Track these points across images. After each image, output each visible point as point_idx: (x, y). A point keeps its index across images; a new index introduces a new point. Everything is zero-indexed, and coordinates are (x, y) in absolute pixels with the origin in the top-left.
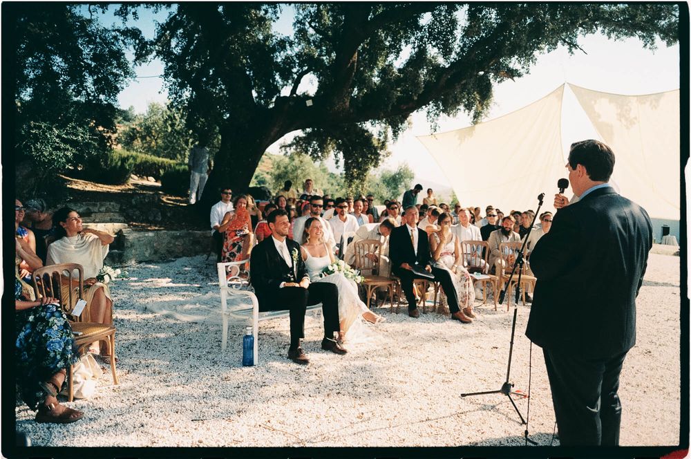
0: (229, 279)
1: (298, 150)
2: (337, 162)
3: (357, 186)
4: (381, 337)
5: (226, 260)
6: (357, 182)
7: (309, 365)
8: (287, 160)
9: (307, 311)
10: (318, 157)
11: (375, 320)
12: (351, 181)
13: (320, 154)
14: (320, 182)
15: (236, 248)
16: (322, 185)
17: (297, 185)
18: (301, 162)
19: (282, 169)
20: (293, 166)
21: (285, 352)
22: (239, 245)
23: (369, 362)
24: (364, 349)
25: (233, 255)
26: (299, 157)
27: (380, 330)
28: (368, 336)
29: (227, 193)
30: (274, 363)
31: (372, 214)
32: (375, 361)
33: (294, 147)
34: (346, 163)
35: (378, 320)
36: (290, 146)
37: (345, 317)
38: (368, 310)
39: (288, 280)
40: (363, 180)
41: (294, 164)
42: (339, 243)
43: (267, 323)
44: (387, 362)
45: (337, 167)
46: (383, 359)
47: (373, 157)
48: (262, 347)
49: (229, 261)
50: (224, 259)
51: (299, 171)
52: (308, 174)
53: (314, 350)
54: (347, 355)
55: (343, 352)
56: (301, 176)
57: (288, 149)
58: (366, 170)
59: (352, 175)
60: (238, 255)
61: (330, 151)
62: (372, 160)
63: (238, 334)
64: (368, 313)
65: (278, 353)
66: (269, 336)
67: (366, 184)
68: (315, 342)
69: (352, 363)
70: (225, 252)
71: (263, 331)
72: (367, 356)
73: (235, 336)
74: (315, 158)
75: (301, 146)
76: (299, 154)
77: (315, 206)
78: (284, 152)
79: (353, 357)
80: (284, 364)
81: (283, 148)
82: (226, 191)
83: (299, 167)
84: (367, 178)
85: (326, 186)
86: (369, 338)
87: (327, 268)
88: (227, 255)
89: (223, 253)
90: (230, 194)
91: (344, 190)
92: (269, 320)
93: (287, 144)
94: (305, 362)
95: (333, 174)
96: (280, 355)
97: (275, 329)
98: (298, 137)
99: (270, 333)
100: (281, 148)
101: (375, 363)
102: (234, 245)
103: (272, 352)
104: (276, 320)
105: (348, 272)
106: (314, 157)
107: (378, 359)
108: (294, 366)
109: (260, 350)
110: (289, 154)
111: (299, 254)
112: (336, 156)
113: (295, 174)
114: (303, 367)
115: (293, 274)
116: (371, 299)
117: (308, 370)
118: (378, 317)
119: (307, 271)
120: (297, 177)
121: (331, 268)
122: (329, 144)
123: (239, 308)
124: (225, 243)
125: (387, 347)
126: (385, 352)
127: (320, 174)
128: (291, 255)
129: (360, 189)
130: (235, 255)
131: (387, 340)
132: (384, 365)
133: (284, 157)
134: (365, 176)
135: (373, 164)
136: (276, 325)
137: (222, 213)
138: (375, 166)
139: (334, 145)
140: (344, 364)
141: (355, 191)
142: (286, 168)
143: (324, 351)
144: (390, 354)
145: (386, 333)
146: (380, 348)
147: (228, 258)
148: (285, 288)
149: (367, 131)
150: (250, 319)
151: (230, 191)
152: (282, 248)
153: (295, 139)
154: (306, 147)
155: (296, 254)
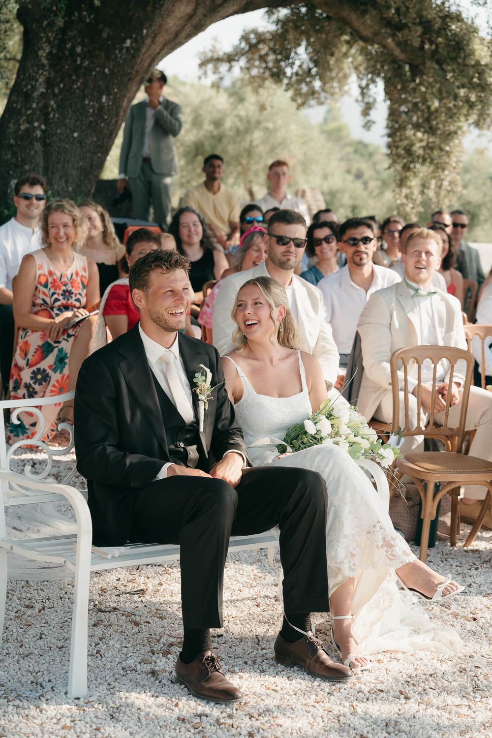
0: (15, 446)
1: (255, 72)
2: (367, 109)
3: (424, 186)
4: (453, 635)
5: (22, 391)
6: (423, 170)
7: (236, 705)
8: (222, 101)
9: (231, 550)
10: (313, 93)
11: (433, 587)
12: (406, 168)
13: (317, 84)
14: (316, 169)
15: (51, 359)
16: (325, 177)
17: (251, 176)
18: (262, 108)
19: (208, 127)
20: (241, 119)
21: (168, 664)
22: (61, 350)
23: (411, 707)
24: (400, 668)
25: (42, 377)
26: (256, 91)
27: (456, 616)
28: (416, 632)
29: (27, 197)
30: (134, 695)
31: (461, 268)
32: (429, 704)
33: (243, 62)
34: (393, 114)
35: (440, 589)
36: (230, 59)
37: (347, 573)
38: (413, 558)
39: (182, 458)
40: (439, 167)
41: (242, 113)
42: (348, 350)
43: (124, 575)
44: (464, 710)
45: (367, 126)
46: (453, 700)
47: (473, 98)
48: (102, 647)
49: (32, 394)
50: (16, 388)
51: (257, 135)
52: (283, 144)
53: (253, 664)
54: (346, 687)
55: (336, 676)
56: (262, 149)
57: (224, 67)
58: (449, 136)
59: (409, 151)
60: (55, 377)
61: (346, 77)
62: (471, 106)
63: (38, 606)
64: (413, 567)
65: (148, 668)
66: (128, 615)
67: (448, 176)
68: (258, 640)
69: (361, 708)
70: (20, 369)
71: (111, 601)
72: (408, 689)
73: (29, 612)
74: (303, 98)
75: (263, 58)
76: (257, 83)
77: (281, 240)
78: (212, 78)
79: (366, 689)
80: (162, 700)
81: (210, 66)
82: (26, 189)
83: (258, 123)
84: (453, 160)
85: (338, 180)
86: (419, 639)
87: (302, 426)
88: (26, 376)
89: (13, 371)
90: (39, 198)
91: (388, 195)
92: (130, 569)
93: (221, 54)
94: (227, 696)
95: (365, 146)
96: (153, 673)
97: (146, 598)
98: (254, 32)
99: (129, 607)
100: (203, 64)
101: (429, 711)
102: (46, 350)
103: (130, 662)
104: (150, 571)
105: (358, 439)
106: (298, 93)
107: (437, 701)
108: (190, 705)
109: (95, 654)
110: (227, 83)
111: (218, 384)
112: (364, 90)
113: (246, 144)
114: (214, 711)
115: (196, 440)
116: (434, 524)
117: (229, 721)
118: (443, 579)
119: (240, 432)
120: (249, 152)
121: (311, 428)
122: (346, 55)
123: (46, 531)
124: (21, 342)
125: (469, 666)
126: (463, 680)
127: (319, 142)
128: (193, 385)
129: (431, 193)
130: (46, 378)
131: (472, 647)
132: (456, 720)
133: (213, 92)
134: (448, 154)
135: (473, 118)
136: (151, 585)
137: (15, 253)
138: (477, 124)
139: (360, 59)
140: (336, 710)
141: (419, 198)
142: (218, 124)
143: (280, 667)
144: (476, 688)
145: (470, 625)
146: (447, 667)
147: (27, 386)
148: (175, 480)
149: (458, 18)
150: (69, 565)
151: (38, 190)
152: (168, 364)
153: (245, 38)
154: (277, 62)
155: (205, 382)
